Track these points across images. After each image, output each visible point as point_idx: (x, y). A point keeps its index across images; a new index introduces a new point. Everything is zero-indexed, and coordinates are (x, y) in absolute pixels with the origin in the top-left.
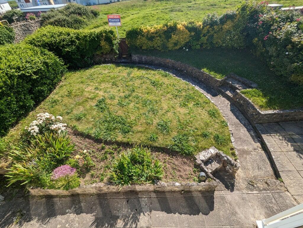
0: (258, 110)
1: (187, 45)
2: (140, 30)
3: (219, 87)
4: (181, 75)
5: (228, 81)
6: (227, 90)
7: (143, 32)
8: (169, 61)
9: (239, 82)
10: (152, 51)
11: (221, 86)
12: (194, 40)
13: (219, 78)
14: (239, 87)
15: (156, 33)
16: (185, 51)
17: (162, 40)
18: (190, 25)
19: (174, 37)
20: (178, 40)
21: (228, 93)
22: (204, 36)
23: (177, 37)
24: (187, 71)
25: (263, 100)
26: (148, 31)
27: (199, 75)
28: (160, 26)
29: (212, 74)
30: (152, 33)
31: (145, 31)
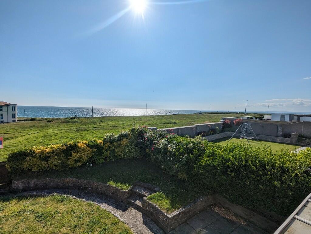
0: (166, 214)
1: (90, 160)
2: (31, 151)
3: (128, 198)
4: (84, 195)
5: (135, 190)
6: (136, 200)
7: (34, 153)
8: (69, 180)
9: (145, 188)
10: (49, 172)
11: (130, 196)
12: (97, 155)
13: (125, 188)
14: (146, 193)
15: (53, 152)
16: (88, 166)
17: (61, 159)
18: (91, 143)
19: (75, 155)
20: (79, 157)
21: (139, 203)
22: (106, 151)
23: (78, 154)
24: (92, 188)
25: (167, 201)
26: (42, 152)
27: (105, 189)
28: (58, 145)
29: (119, 186)
30: (47, 153)
31: (36, 151)
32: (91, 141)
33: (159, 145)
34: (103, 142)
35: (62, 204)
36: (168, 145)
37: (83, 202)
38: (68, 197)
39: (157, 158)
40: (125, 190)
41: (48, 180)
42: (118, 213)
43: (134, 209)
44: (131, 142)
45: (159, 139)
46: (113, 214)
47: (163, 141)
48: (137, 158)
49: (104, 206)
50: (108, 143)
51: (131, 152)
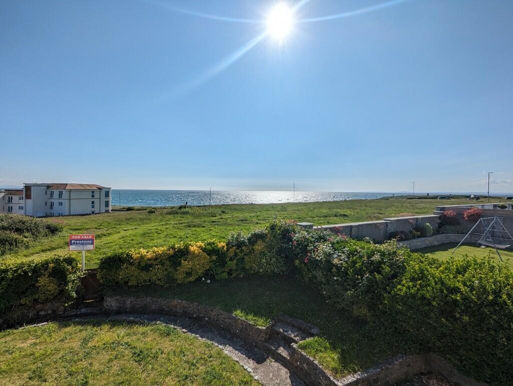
0: (332, 378)
1: (207, 274)
2: (128, 255)
3: (266, 341)
4: (198, 328)
5: (276, 329)
6: (279, 346)
7: (132, 258)
8: (178, 303)
9: (294, 327)
10: (150, 288)
11: (269, 339)
12: (217, 266)
13: (262, 324)
14: (295, 336)
15: (156, 259)
16: (205, 283)
17: (166, 270)
18: (209, 247)
19: (186, 264)
20: (192, 267)
21: (283, 352)
22: (231, 260)
23: (190, 263)
24: (209, 318)
25: (333, 355)
26: (142, 257)
27: (230, 323)
28: (163, 249)
29: (251, 319)
30: (149, 259)
31: (135, 256)
32: (209, 244)
33: (317, 253)
34: (227, 245)
35: (167, 339)
36: (333, 254)
37: (197, 339)
38: (175, 329)
39: (315, 277)
40: (260, 327)
41: (149, 299)
42: (249, 365)
43: (276, 361)
44: (270, 247)
45: (316, 244)
46: (243, 366)
47: (324, 247)
48: (279, 274)
49: (228, 351)
50: (234, 247)
51: (269, 264)
